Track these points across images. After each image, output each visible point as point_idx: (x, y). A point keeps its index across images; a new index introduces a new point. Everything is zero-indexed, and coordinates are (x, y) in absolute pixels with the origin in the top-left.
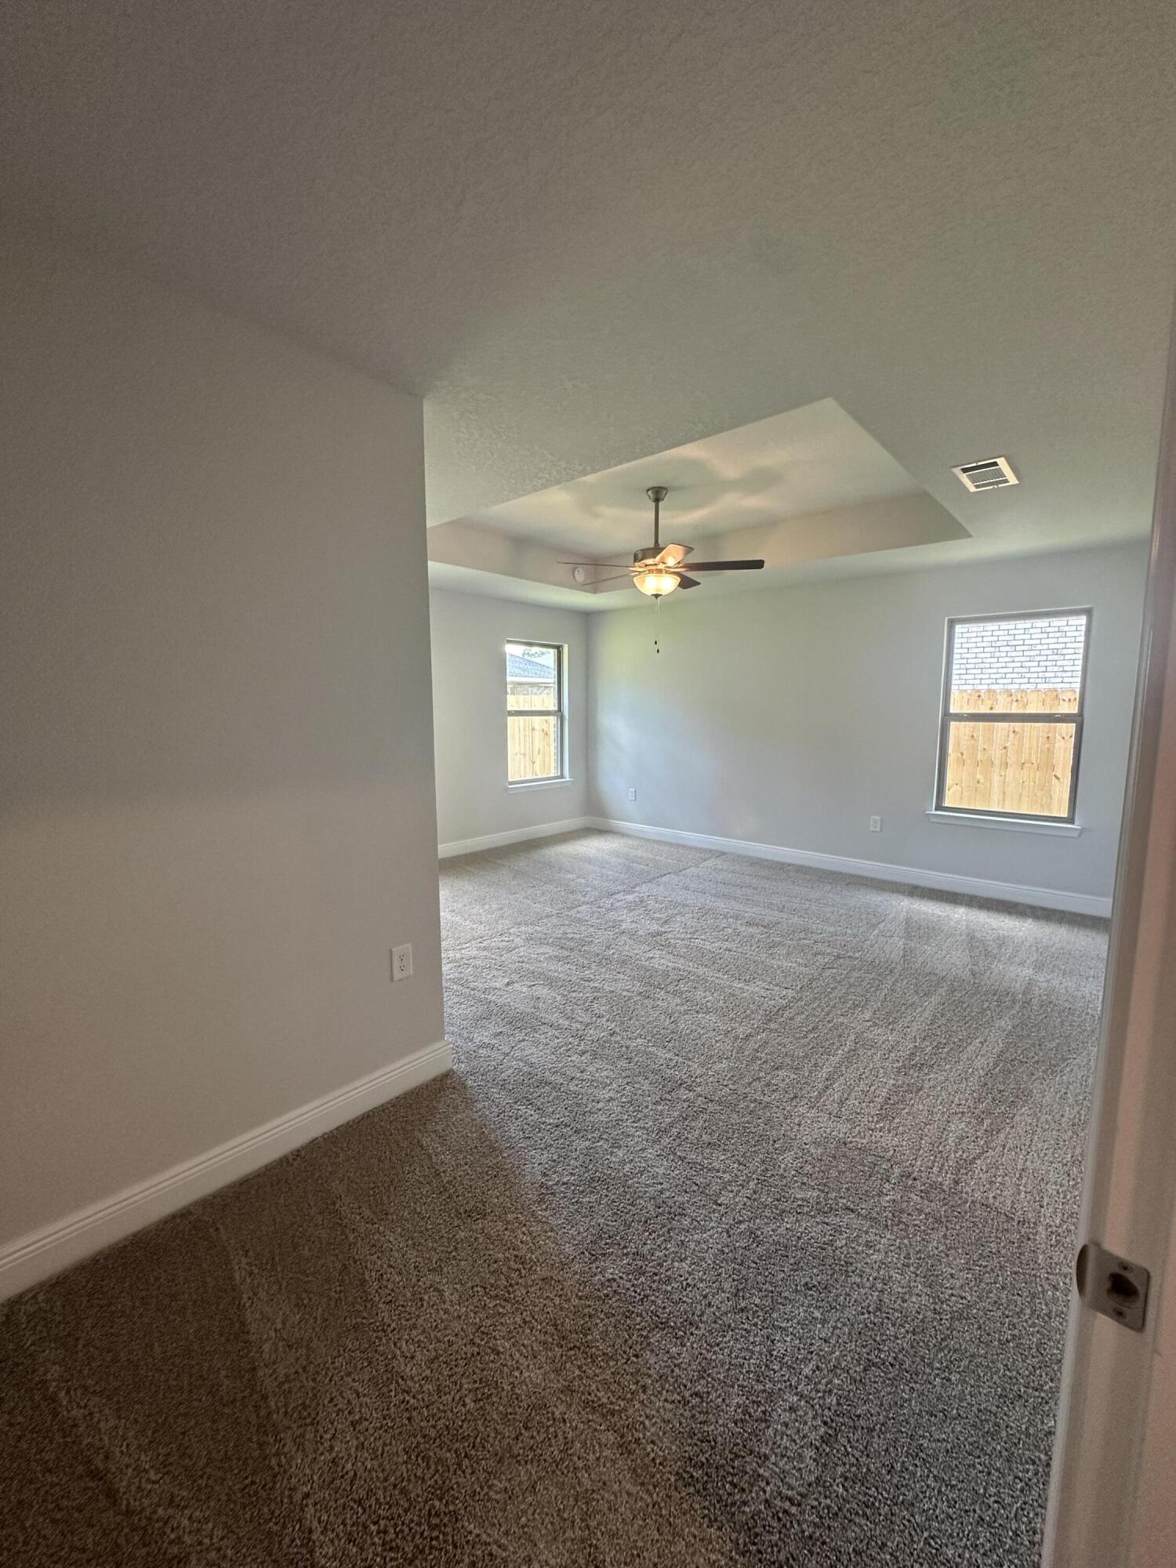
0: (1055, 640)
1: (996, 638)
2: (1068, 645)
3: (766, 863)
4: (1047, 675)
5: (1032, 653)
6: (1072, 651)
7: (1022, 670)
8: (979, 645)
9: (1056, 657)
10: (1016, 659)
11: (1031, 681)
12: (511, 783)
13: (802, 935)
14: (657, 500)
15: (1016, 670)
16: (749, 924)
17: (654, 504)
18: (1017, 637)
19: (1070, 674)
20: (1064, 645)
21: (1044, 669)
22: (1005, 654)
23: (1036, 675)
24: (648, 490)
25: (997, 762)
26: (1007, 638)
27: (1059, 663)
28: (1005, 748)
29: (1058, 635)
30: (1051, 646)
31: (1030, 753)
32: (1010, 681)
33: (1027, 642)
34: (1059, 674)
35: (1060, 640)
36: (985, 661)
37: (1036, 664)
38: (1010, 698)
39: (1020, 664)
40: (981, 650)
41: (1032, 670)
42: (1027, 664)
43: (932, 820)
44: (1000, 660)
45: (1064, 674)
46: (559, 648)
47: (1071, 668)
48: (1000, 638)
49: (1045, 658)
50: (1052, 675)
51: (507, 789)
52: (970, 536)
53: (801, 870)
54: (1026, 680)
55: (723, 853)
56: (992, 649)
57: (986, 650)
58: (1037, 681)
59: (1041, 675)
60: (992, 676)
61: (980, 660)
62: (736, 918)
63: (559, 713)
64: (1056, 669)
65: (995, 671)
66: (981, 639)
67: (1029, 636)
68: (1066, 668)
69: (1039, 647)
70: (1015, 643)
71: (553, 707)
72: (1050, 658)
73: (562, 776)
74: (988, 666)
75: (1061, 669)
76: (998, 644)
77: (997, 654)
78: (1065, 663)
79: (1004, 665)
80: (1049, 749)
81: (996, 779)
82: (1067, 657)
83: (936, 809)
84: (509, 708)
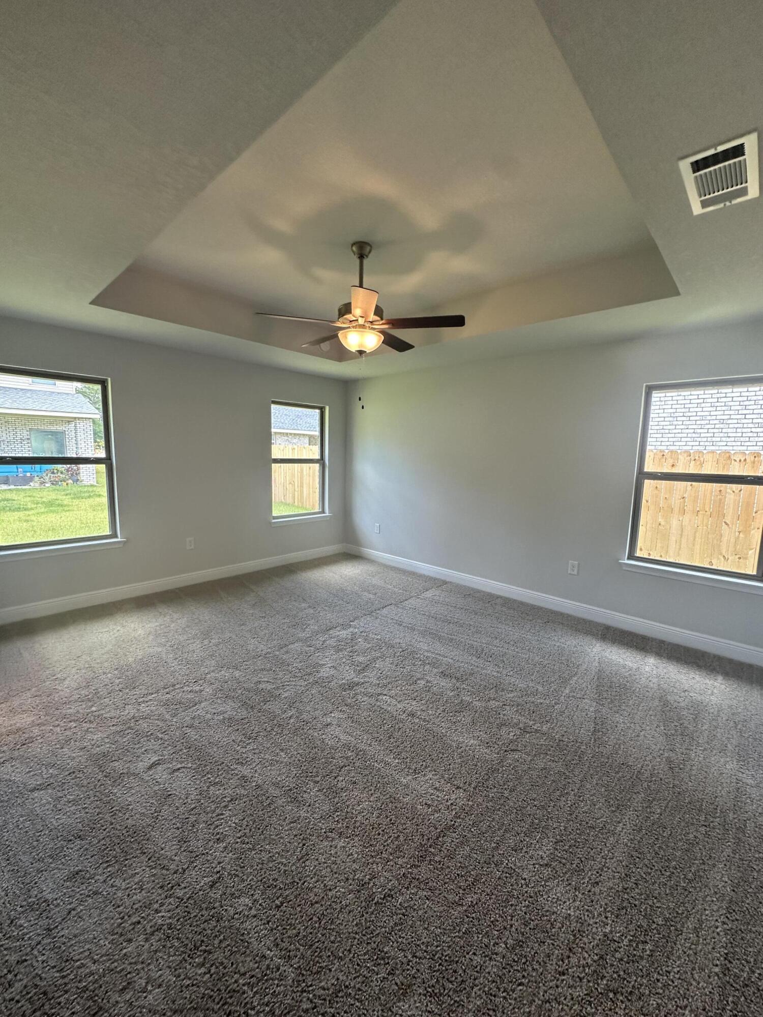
0: (722, 413)
1: (675, 411)
2: (732, 417)
3: (478, 595)
4: (714, 439)
5: (703, 422)
6: (735, 421)
7: (694, 435)
8: (660, 415)
9: (722, 426)
10: (690, 427)
11: (701, 444)
12: (275, 518)
13: (492, 693)
14: (361, 257)
15: (689, 435)
16: (443, 674)
17: (358, 261)
18: (691, 410)
19: (733, 439)
20: (729, 417)
21: (712, 435)
22: (681, 423)
23: (705, 439)
24: (352, 246)
25: (676, 510)
26: (683, 410)
27: (724, 430)
28: (684, 498)
29: (724, 408)
30: (718, 417)
31: (704, 505)
32: (684, 444)
33: (699, 414)
34: (724, 439)
35: (726, 413)
36: (665, 427)
37: (706, 431)
38: (689, 458)
39: (693, 431)
40: (662, 419)
41: (702, 435)
42: (699, 431)
43: (624, 568)
44: (677, 427)
45: (728, 439)
46: (322, 410)
47: (734, 435)
48: (678, 410)
49: (713, 426)
50: (719, 439)
51: (270, 523)
52: (678, 293)
53: (508, 603)
54: (697, 443)
55: (445, 583)
56: (671, 419)
57: (666, 419)
58: (706, 444)
59: (709, 439)
60: (670, 439)
61: (661, 427)
62: (433, 665)
63: (322, 461)
64: (722, 435)
65: (673, 435)
66: (662, 411)
67: (701, 409)
68: (730, 435)
69: (709, 418)
70: (690, 414)
71: (317, 457)
72: (717, 426)
73: (323, 512)
74: (667, 431)
75: (726, 435)
76: (677, 414)
77: (675, 423)
78: (729, 430)
79: (680, 431)
80: (720, 500)
81: (675, 523)
82: (731, 426)
83: (628, 558)
84: (273, 457)
